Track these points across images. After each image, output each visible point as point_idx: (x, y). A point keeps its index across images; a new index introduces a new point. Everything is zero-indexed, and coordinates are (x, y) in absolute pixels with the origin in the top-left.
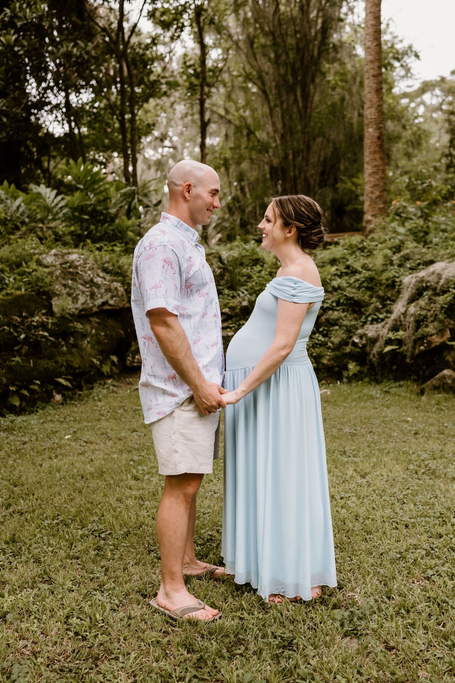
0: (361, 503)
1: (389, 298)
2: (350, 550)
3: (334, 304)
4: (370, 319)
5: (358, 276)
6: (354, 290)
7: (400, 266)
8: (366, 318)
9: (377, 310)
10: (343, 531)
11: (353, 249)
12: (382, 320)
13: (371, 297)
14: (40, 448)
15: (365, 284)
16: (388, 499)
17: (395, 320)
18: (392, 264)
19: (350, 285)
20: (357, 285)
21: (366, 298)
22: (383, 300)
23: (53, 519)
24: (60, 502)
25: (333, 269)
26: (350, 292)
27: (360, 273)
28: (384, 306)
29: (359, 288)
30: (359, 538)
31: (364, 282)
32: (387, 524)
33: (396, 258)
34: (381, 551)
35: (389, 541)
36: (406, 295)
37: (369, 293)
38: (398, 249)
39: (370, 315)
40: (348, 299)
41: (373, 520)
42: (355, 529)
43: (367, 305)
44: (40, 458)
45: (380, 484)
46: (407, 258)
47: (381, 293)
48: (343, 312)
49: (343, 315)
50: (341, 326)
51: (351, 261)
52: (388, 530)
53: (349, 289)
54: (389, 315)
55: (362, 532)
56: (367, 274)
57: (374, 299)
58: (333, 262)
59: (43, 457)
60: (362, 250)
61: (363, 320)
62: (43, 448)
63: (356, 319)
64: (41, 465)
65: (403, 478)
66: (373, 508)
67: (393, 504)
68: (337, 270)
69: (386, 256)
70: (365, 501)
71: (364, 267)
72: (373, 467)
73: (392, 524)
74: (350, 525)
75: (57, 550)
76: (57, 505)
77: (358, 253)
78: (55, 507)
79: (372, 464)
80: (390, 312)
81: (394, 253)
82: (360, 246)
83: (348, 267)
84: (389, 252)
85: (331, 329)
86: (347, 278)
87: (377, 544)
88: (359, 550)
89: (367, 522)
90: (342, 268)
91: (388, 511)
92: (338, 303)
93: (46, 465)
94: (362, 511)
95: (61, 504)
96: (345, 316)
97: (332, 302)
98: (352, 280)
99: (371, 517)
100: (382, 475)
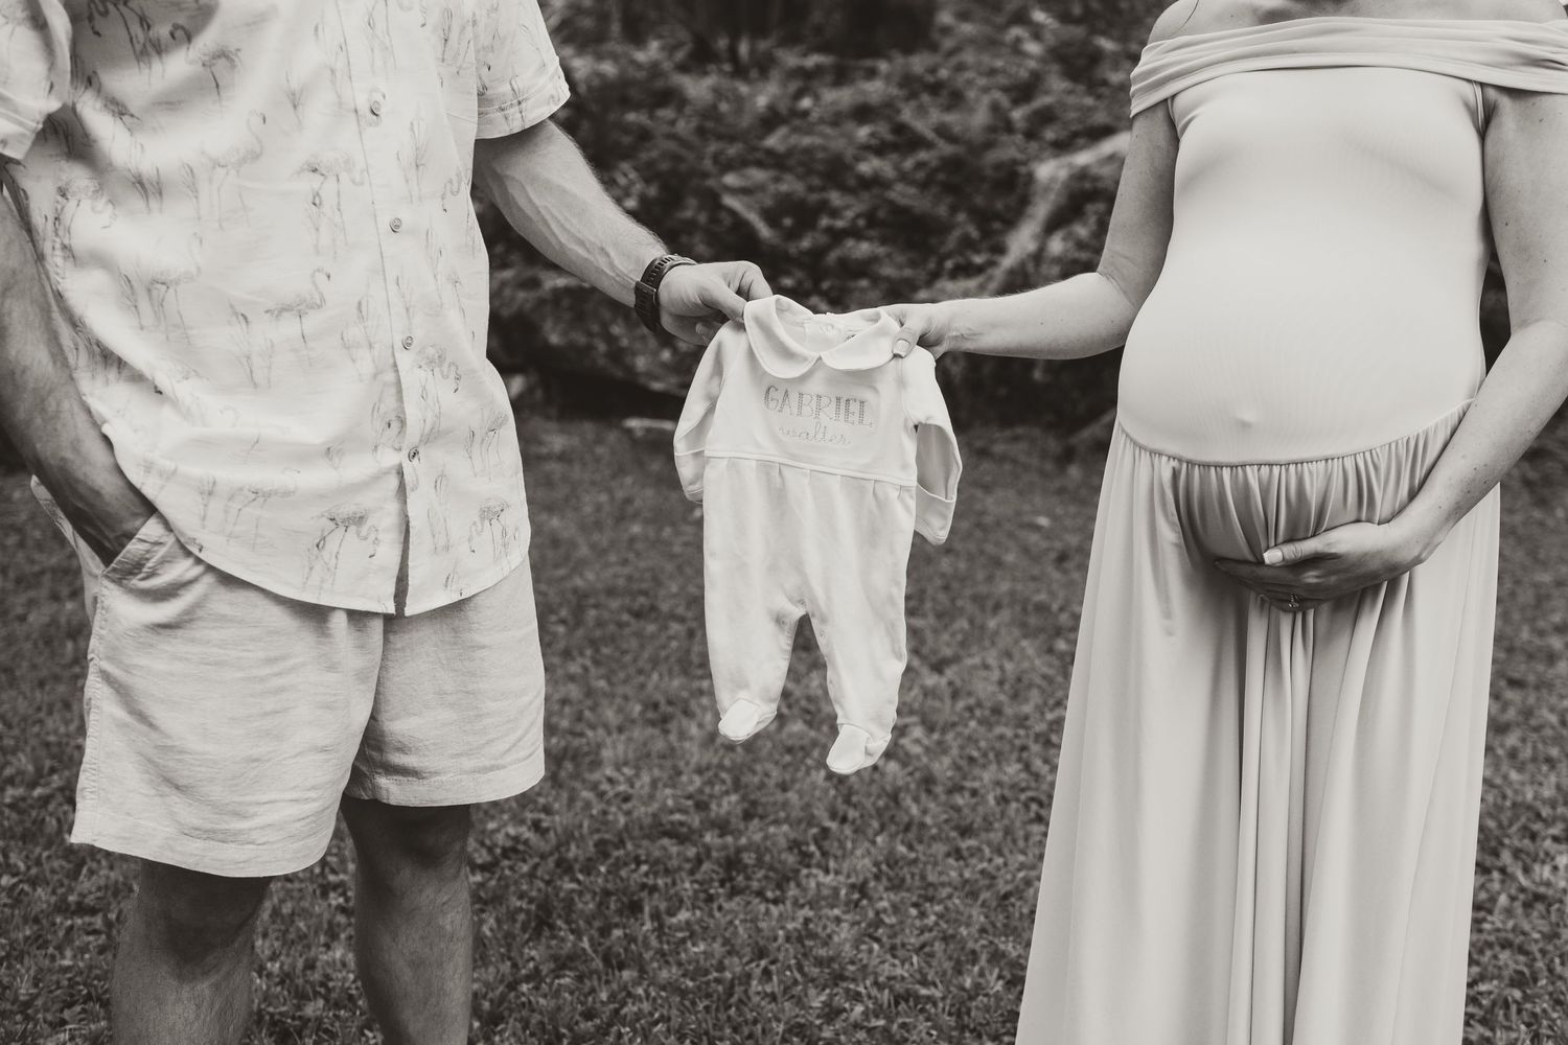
0: (940, 743)
1: (998, 217)
2: (917, 883)
3: (861, 222)
4: (949, 264)
5: (923, 155)
6: (912, 191)
7: (1031, 134)
8: (941, 262)
9: (967, 244)
10: (893, 828)
11: (912, 86)
12: (979, 270)
13: (954, 210)
14: (28, 569)
15: (941, 176)
16: (1009, 733)
17: (1011, 272)
18: (1009, 127)
19: (904, 177)
20: (921, 175)
21: (942, 211)
22: (983, 218)
23: (33, 785)
24: (62, 730)
25: (863, 133)
26: (902, 194)
27: (929, 145)
28: (986, 234)
29: (924, 186)
30: (940, 849)
31: (936, 170)
32: (1014, 805)
33: (1018, 114)
34: (1003, 888)
35: (1021, 858)
36: (1041, 210)
37: (949, 200)
38: (1024, 91)
39: (948, 256)
40: (899, 211)
41: (974, 793)
42: (928, 820)
43: (945, 228)
44: (22, 599)
45: (985, 688)
46: (1045, 117)
47: (979, 200)
48: (884, 241)
49: (881, 250)
50: (876, 280)
51: (907, 115)
52: (1018, 824)
53: (899, 187)
54: (996, 258)
55: (946, 827)
56: (947, 149)
57: (961, 217)
58: (863, 113)
59: (32, 594)
60: (935, 89)
61: (932, 265)
62: (36, 568)
63: (913, 264)
64: (22, 619)
65: (1045, 677)
66: (971, 760)
67: (1024, 748)
68: (872, 135)
69: (995, 108)
70: (950, 736)
71: (943, 131)
72: (963, 644)
73: (1027, 806)
74: (915, 810)
75: (26, 887)
76: (52, 738)
77: (926, 98)
78: (47, 745)
79: (959, 637)
80: (1000, 250)
81: (1016, 102)
82: (930, 79)
83: (900, 129)
84: (1004, 100)
85: (852, 284)
86: (894, 156)
87: (990, 868)
88: (943, 885)
89: (959, 800)
90: (884, 130)
91: (1012, 769)
92: (871, 218)
93: (37, 618)
94: (942, 767)
95: (68, 735)
96: (889, 255)
97: (858, 216)
98: (909, 164)
99: (968, 784)
100: (986, 667)
